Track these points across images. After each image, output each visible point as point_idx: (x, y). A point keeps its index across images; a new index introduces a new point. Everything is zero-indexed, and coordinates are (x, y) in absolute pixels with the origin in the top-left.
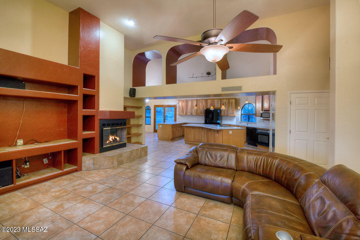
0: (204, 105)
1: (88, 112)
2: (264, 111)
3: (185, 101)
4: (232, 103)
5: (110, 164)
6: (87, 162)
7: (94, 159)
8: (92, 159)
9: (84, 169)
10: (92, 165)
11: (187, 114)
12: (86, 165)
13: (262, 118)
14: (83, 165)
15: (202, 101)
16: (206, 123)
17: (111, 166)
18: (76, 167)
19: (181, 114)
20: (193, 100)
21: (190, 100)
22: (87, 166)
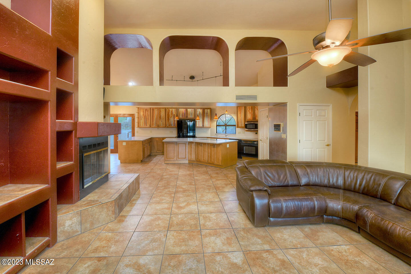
0: (174, 115)
1: (65, 124)
2: (247, 122)
3: (149, 110)
4: (207, 113)
5: (110, 214)
6: (68, 223)
7: (80, 214)
8: (77, 214)
9: (62, 239)
10: (77, 226)
11: (151, 126)
12: (66, 229)
13: (247, 129)
14: (59, 230)
15: (172, 110)
16: (179, 136)
17: (111, 218)
18: (47, 239)
19: (144, 126)
20: (160, 108)
21: (156, 108)
22: (68, 231)
